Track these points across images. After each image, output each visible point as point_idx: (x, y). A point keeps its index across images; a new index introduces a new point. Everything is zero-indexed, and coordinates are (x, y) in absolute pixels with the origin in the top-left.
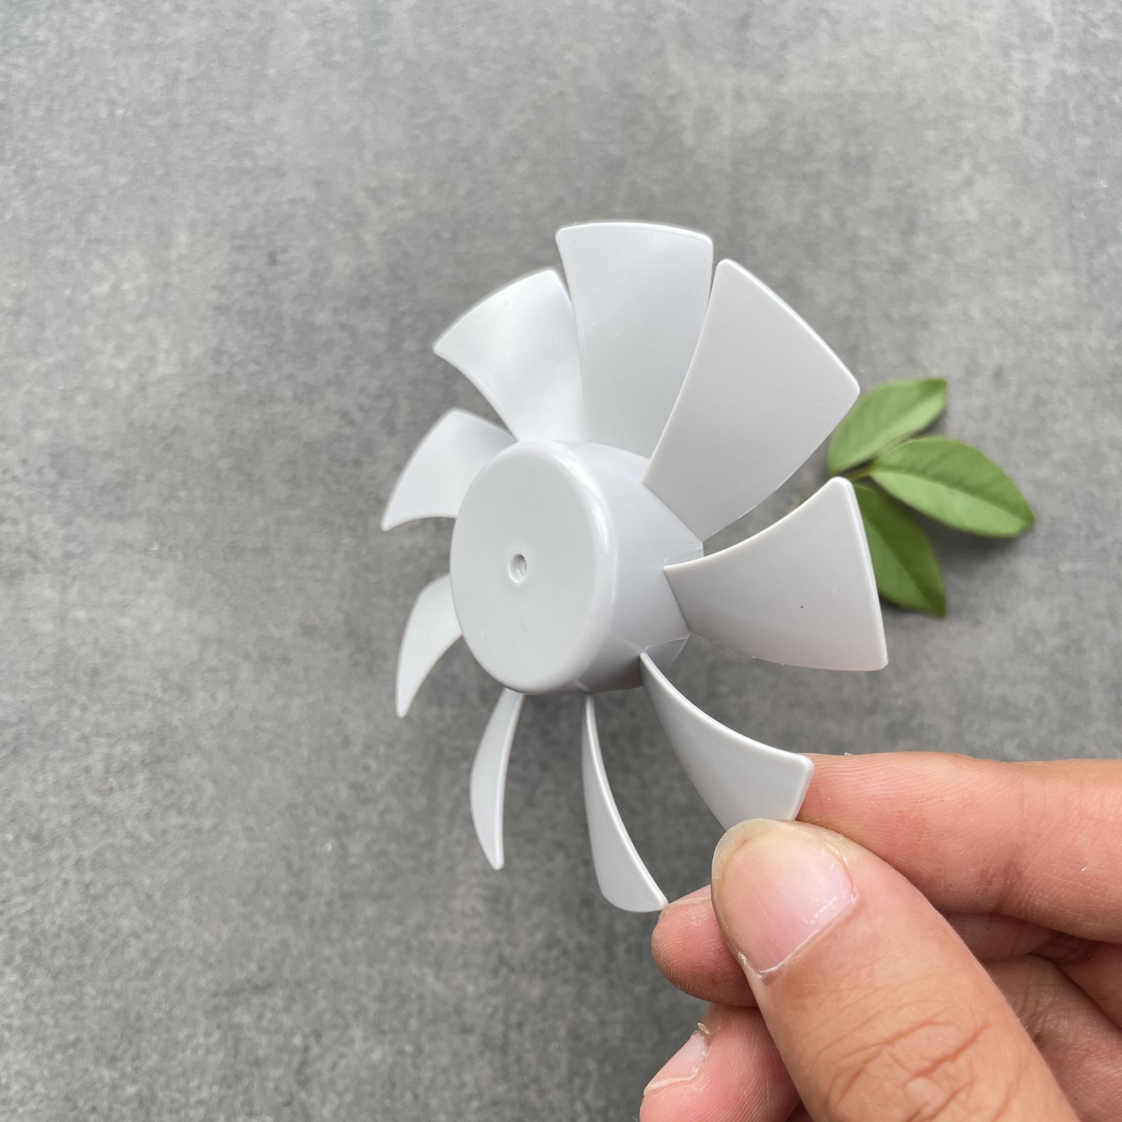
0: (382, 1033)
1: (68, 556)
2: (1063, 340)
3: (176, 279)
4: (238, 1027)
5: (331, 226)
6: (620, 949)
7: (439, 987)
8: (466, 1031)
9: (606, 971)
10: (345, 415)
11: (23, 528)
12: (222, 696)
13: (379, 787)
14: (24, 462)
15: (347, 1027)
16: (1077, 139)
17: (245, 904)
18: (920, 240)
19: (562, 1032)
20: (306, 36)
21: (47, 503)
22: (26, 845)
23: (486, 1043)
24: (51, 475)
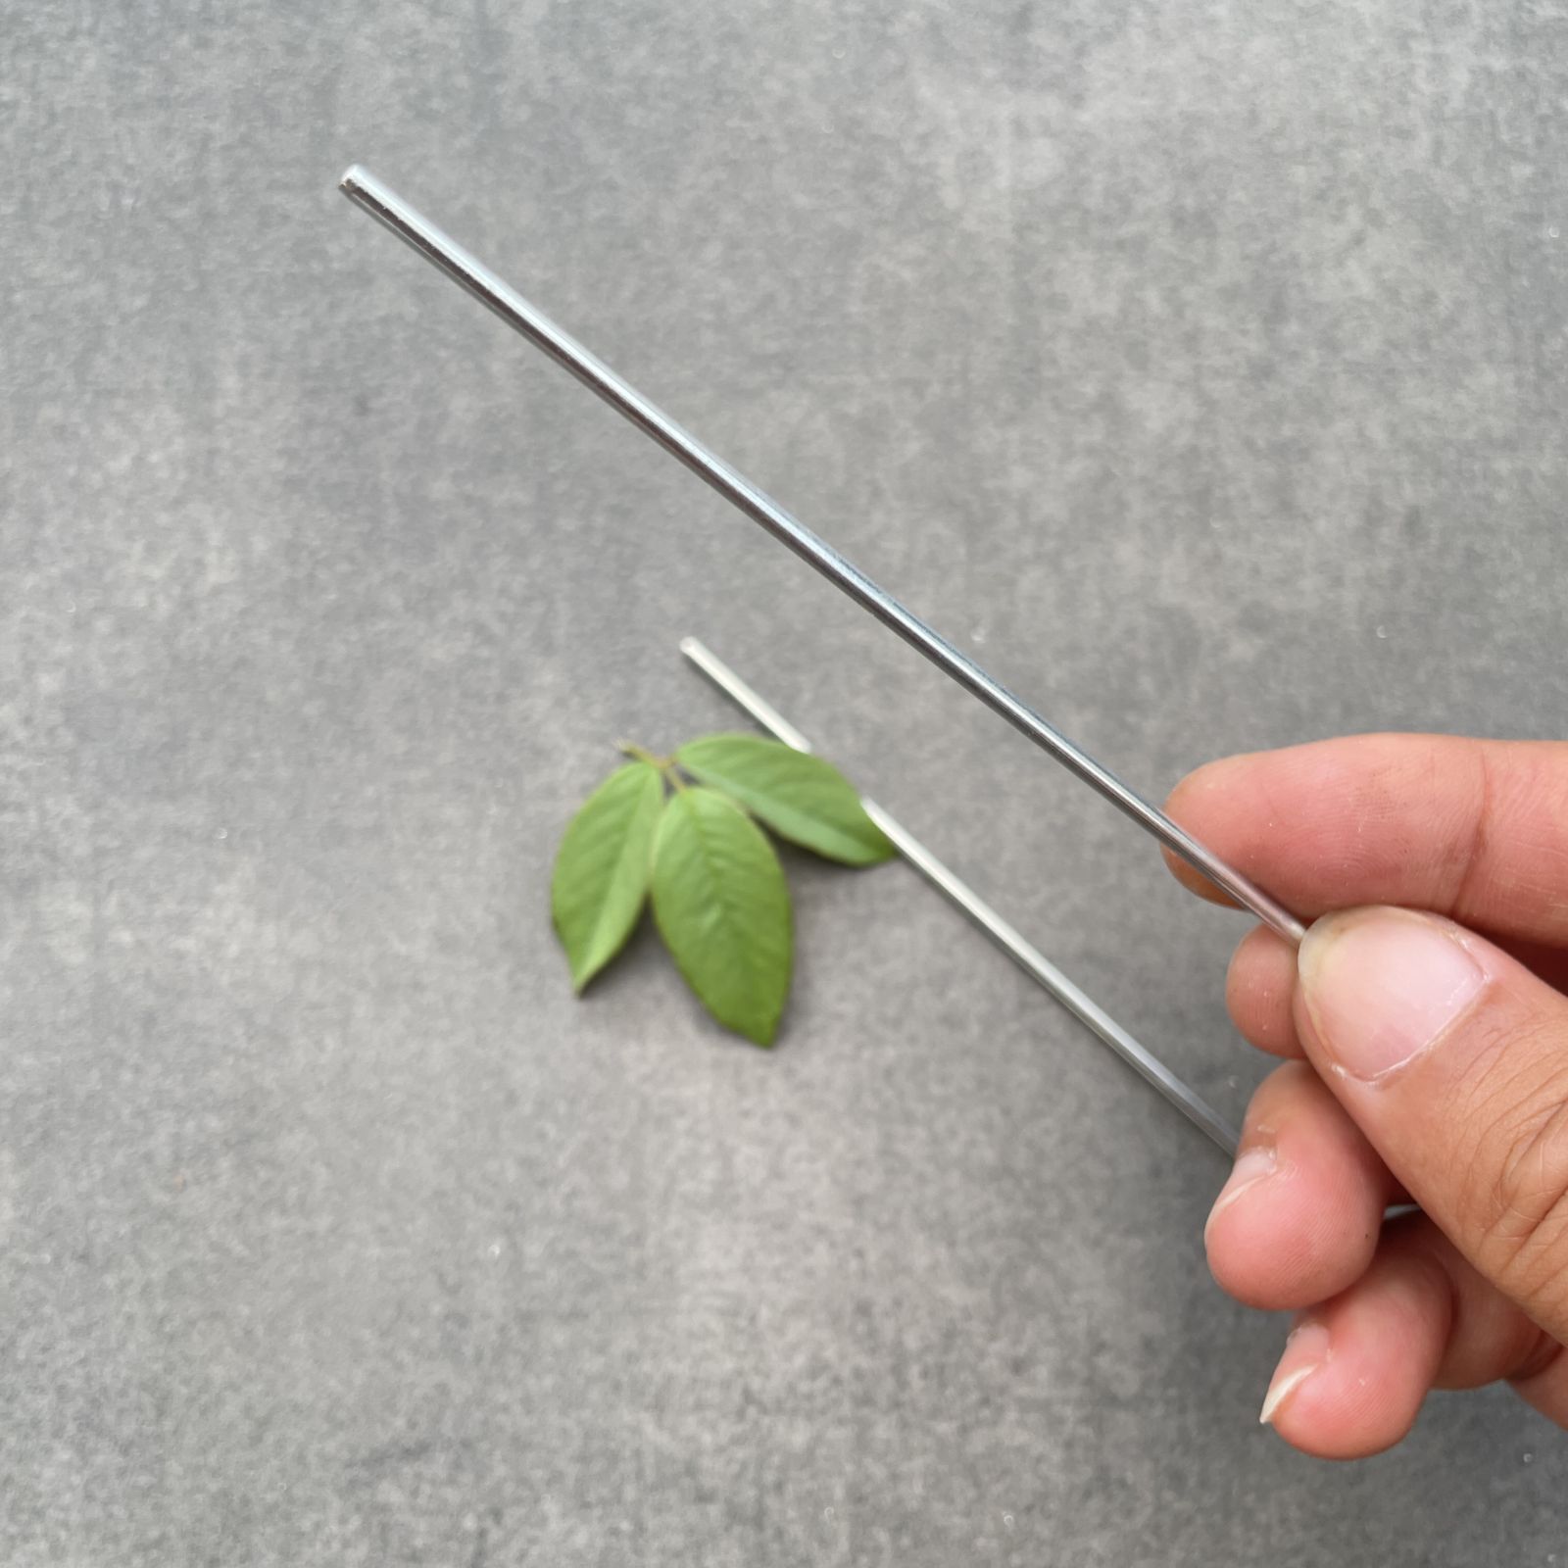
0: (586, 1506)
1: (99, 853)
2: (1503, 465)
3: (226, 444)
4: (384, 1508)
5: (443, 354)
6: (914, 1371)
7: (663, 1439)
8: (703, 1497)
9: (897, 1405)
10: (480, 630)
11: (32, 816)
12: (331, 1042)
13: (562, 1161)
14: (27, 721)
15: (537, 1500)
16: (1512, 168)
17: (384, 1334)
18: (1292, 329)
19: (839, 1493)
20: (388, 74)
21: (66, 779)
22: (71, 1268)
23: (734, 1514)
24: (67, 738)
